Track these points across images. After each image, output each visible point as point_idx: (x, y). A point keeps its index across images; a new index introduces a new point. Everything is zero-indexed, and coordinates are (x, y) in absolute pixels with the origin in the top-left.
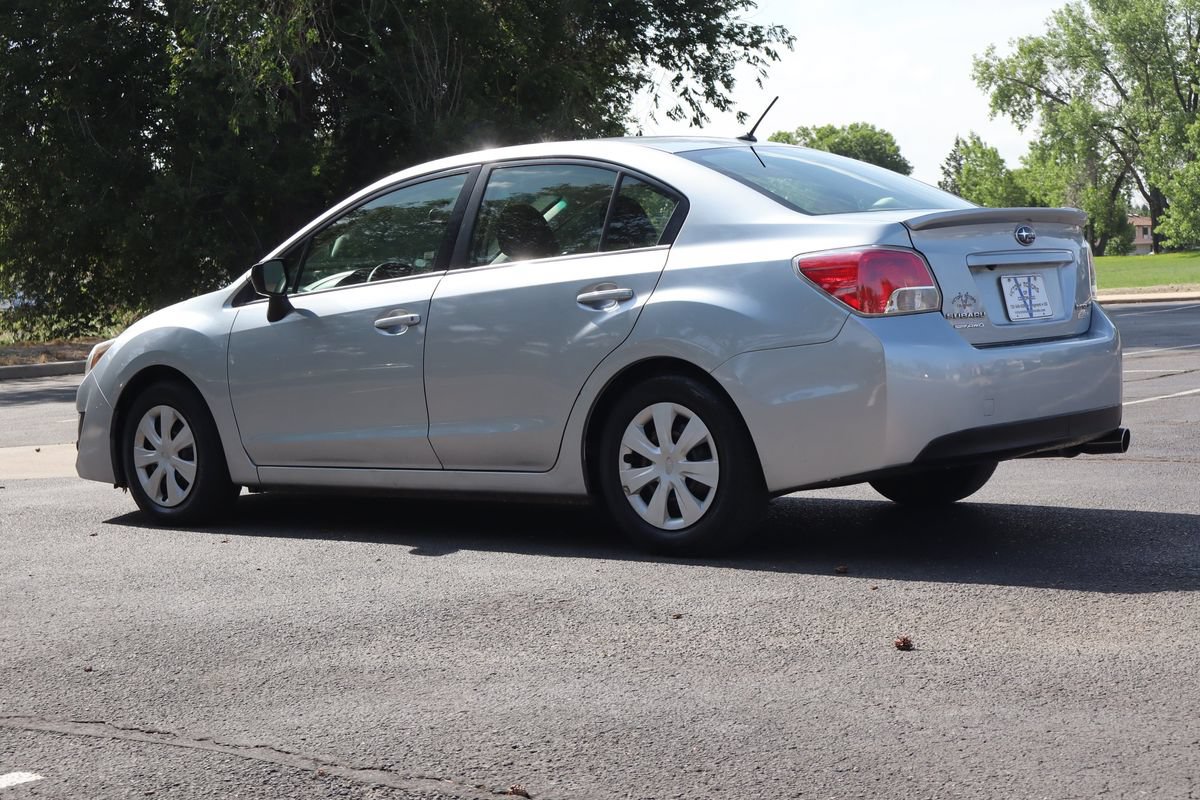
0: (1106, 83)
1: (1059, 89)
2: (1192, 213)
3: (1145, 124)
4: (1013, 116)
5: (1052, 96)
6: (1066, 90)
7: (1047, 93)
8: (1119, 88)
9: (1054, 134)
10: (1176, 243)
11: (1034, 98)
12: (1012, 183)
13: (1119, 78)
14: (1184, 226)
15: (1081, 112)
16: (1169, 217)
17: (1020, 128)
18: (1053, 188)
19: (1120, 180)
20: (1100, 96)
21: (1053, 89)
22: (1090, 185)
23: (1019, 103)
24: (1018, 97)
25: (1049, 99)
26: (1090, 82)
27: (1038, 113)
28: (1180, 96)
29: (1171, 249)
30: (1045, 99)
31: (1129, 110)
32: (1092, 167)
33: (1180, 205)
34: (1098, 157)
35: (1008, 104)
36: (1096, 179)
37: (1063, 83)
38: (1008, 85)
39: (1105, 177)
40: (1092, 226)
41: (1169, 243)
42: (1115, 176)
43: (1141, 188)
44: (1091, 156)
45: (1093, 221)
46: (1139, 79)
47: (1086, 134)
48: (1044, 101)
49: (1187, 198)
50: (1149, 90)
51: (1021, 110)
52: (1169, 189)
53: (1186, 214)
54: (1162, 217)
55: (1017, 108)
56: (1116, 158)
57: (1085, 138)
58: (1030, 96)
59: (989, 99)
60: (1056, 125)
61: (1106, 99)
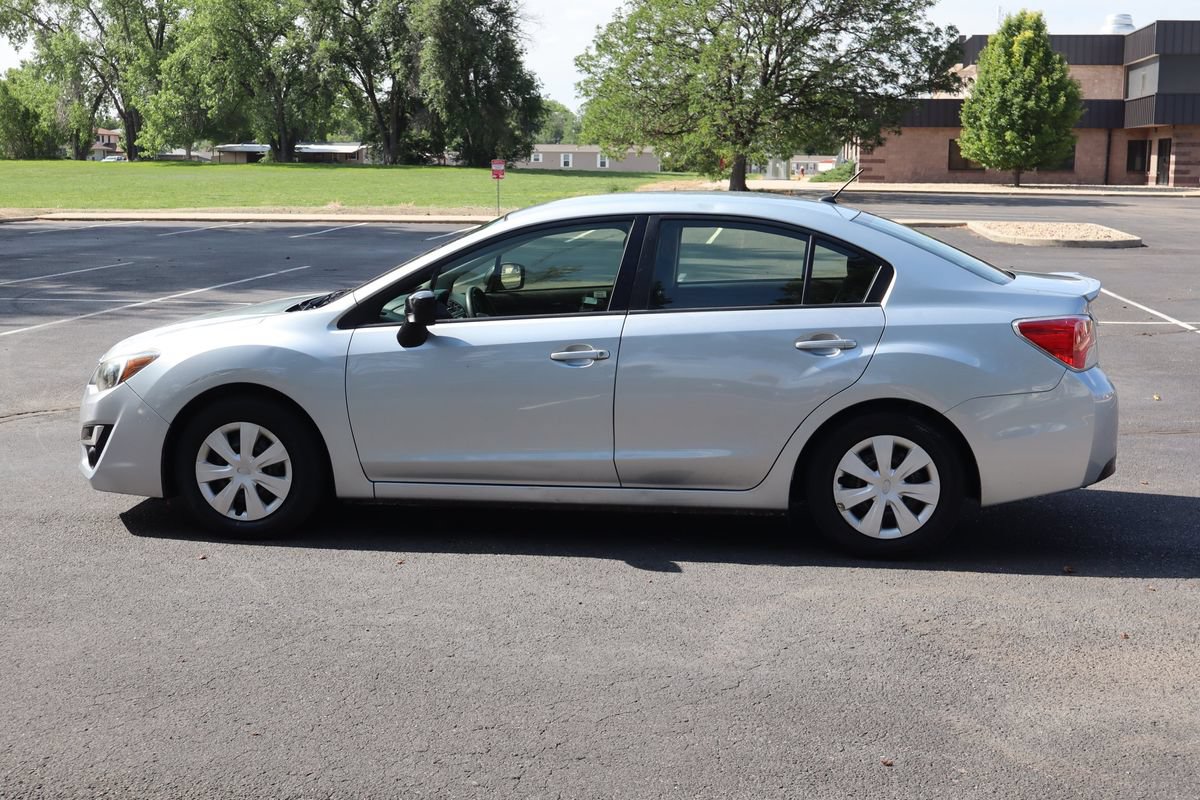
0: (88, 18)
1: (50, 19)
2: (165, 131)
3: (123, 56)
4: (11, 38)
5: (43, 25)
6: (55, 21)
7: (39, 22)
8: (100, 24)
9: (47, 57)
10: (152, 154)
11: (28, 25)
12: (7, 93)
13: (99, 16)
14: (159, 141)
15: (72, 41)
16: (146, 133)
17: (16, 48)
18: (44, 101)
19: (99, 99)
20: (83, 28)
21: (44, 19)
22: (77, 102)
23: (15, 27)
24: (14, 22)
25: (41, 27)
26: (75, 15)
27: (31, 38)
28: (150, 36)
29: (143, 159)
30: (36, 26)
31: (111, 43)
32: (77, 87)
33: (155, 124)
34: (81, 79)
35: (6, 28)
36: (80, 97)
37: (53, 16)
38: (6, 12)
39: (86, 95)
40: (77, 136)
41: (146, 153)
42: (95, 96)
43: (118, 107)
44: (77, 77)
45: (78, 130)
46: (118, 19)
47: (75, 59)
48: (36, 29)
49: (161, 120)
50: (126, 27)
51: (17, 34)
52: (147, 111)
53: (160, 132)
54: (141, 133)
55: (13, 32)
56: (95, 80)
57: (75, 63)
58: (24, 23)
60: (49, 50)
61: (87, 33)
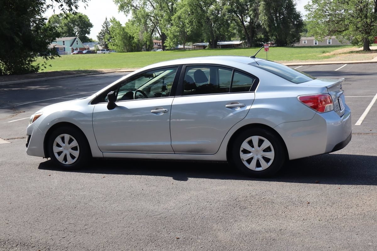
0: (149, 4)
1: (137, 5)
2: (173, 40)
3: (160, 16)
4: (124, 12)
5: (135, 7)
6: (138, 6)
7: (133, 6)
8: (152, 5)
9: (136, 18)
10: (169, 48)
11: (130, 7)
12: (124, 31)
13: (152, 3)
14: (171, 43)
15: (143, 12)
16: (167, 41)
17: (126, 16)
18: (135, 32)
19: (153, 31)
20: (147, 7)
21: (135, 5)
22: (145, 32)
23: (126, 8)
24: (125, 7)
25: (134, 8)
26: (145, 3)
27: (131, 12)
28: (169, 8)
29: (167, 50)
30: (133, 8)
31: (156, 12)
32: (146, 27)
33: (170, 38)
34: (147, 24)
35: (123, 9)
36: (147, 30)
37: (138, 4)
38: (123, 4)
39: (149, 30)
40: (146, 43)
41: (167, 48)
42: (152, 30)
43: (159, 33)
44: (146, 24)
45: (146, 42)
46: (158, 3)
47: (144, 18)
48: (132, 8)
49: (172, 36)
50: (161, 6)
51: (126, 11)
52: (167, 34)
53: (172, 40)
54: (166, 41)
55: (125, 10)
56: (152, 24)
57: (144, 19)
58: (129, 7)
59: (118, 8)
60: (136, 15)
61: (149, 9)
